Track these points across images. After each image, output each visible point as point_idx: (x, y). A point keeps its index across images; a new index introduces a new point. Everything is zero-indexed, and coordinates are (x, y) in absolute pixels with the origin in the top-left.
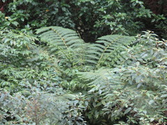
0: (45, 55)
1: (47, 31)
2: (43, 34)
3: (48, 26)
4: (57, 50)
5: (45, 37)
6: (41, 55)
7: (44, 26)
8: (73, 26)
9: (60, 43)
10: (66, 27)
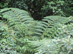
0: (5, 27)
1: (8, 11)
2: (5, 13)
3: (9, 7)
4: (14, 24)
5: (6, 15)
6: (3, 27)
7: (6, 7)
8: (27, 8)
9: (17, 20)
10: (22, 9)
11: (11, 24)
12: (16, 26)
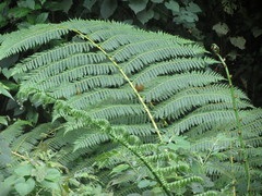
11: (80, 144)
12: (119, 154)
